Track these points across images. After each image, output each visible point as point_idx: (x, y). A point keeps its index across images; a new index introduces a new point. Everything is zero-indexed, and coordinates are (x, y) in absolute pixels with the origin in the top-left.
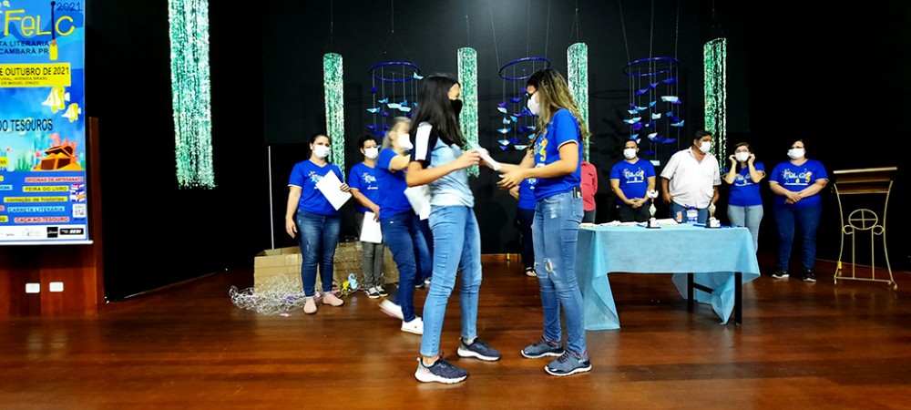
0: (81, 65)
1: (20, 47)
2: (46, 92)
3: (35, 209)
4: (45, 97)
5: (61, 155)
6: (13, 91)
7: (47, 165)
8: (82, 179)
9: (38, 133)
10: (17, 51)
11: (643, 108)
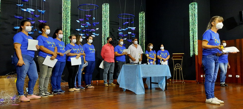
11: (123, 29)
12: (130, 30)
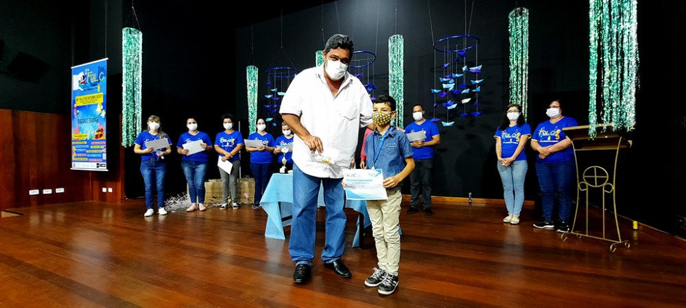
0: (105, 94)
1: (91, 87)
2: (97, 105)
3: (94, 155)
4: (96, 108)
5: (100, 133)
6: (89, 105)
7: (97, 136)
8: (105, 143)
9: (95, 123)
10: (90, 89)
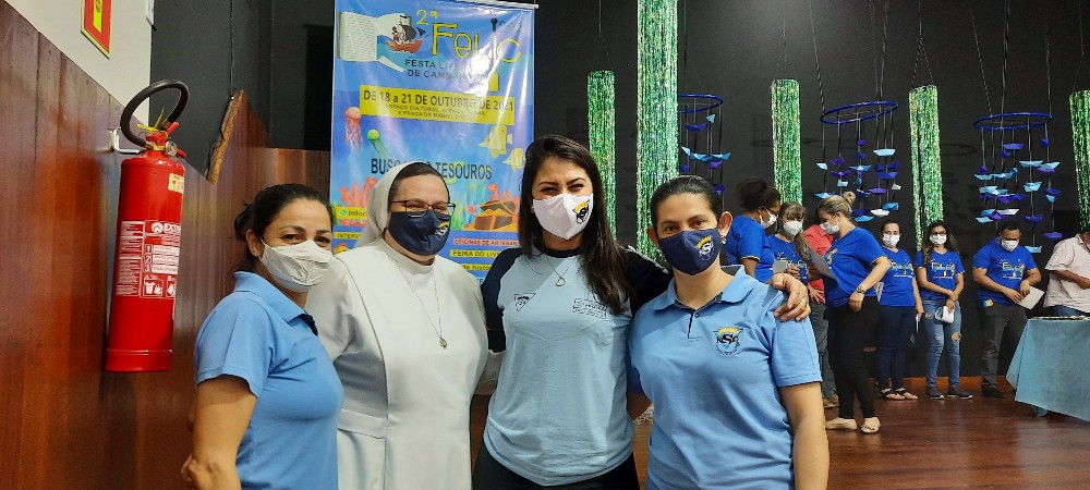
4: (484, 137)
5: (500, 212)
6: (438, 125)
7: (482, 223)
11: (1003, 175)
12: (1036, 175)
